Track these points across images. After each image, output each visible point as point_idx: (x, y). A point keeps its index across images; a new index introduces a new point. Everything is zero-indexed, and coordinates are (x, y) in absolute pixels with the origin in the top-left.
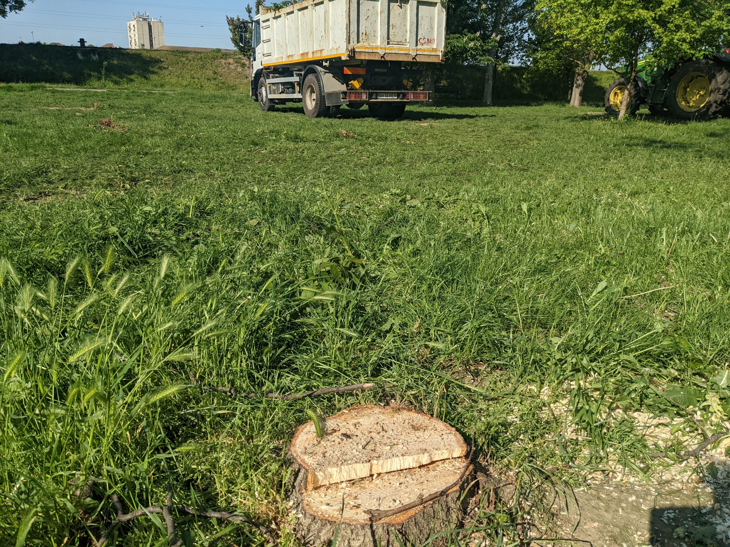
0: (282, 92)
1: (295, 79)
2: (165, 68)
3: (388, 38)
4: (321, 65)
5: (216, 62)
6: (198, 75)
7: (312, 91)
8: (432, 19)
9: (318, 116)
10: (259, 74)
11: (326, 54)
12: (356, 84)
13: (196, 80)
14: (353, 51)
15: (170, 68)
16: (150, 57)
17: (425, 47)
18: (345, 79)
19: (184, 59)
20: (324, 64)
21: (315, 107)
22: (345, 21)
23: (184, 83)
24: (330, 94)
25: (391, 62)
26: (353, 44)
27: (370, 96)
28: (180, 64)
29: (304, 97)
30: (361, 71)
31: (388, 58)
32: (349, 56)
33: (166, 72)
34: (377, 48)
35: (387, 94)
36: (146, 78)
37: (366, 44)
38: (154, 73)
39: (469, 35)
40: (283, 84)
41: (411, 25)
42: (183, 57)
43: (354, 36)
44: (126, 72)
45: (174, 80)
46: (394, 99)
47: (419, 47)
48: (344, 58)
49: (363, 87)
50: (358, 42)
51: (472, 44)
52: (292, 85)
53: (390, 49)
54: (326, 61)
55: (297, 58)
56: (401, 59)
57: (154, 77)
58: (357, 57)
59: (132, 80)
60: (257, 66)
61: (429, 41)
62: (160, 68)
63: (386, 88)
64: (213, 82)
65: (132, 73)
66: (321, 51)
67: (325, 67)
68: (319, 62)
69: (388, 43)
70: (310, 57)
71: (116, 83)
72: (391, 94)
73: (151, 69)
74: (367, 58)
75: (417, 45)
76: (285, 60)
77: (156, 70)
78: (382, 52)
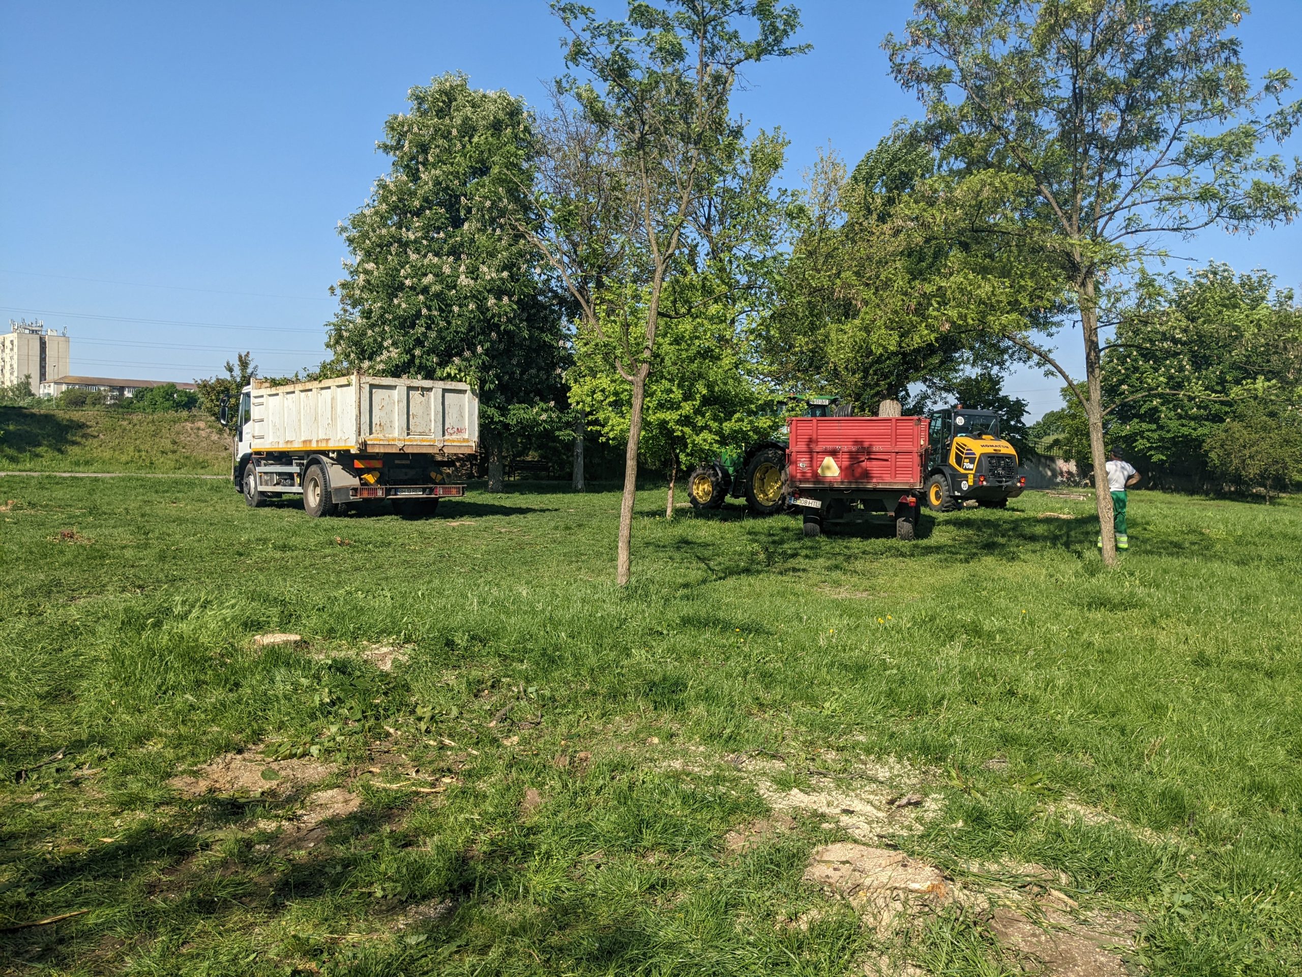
0: (278, 484)
1: (294, 469)
2: (95, 437)
3: (408, 428)
4: (327, 456)
5: (178, 427)
6: (147, 447)
7: (316, 485)
8: (461, 408)
9: (323, 514)
10: (246, 459)
11: (332, 445)
12: (370, 478)
13: (143, 453)
14: (365, 444)
15: (101, 436)
16: (71, 421)
17: (454, 437)
18: (358, 473)
19: (125, 423)
20: (331, 455)
21: (319, 505)
22: (354, 412)
23: (124, 458)
24: (338, 490)
25: (413, 454)
26: (365, 436)
27: (388, 492)
28: (119, 430)
29: (306, 491)
30: (377, 464)
31: (408, 450)
32: (360, 449)
33: (96, 442)
34: (394, 440)
35: (409, 490)
36: (60, 451)
37: (381, 436)
38: (74, 443)
39: (542, 404)
40: (279, 474)
41: (436, 415)
42: (124, 419)
43: (365, 428)
44: (29, 444)
45: (107, 455)
46: (420, 494)
47: (446, 437)
48: (353, 451)
49: (378, 481)
50: (371, 433)
51: (544, 416)
52: (291, 476)
53: (410, 440)
54: (333, 452)
55: (297, 446)
56: (424, 451)
57: (74, 450)
58: (370, 450)
59: (38, 456)
60: (243, 449)
61: (459, 431)
62: (85, 436)
63: (411, 482)
64: (170, 455)
65: (40, 445)
66: (327, 440)
67: (332, 458)
68: (325, 453)
69: (408, 434)
70: (314, 446)
71: (13, 459)
72: (415, 490)
73: (69, 437)
74: (382, 451)
75: (444, 435)
76: (282, 447)
77: (79, 439)
78: (400, 445)
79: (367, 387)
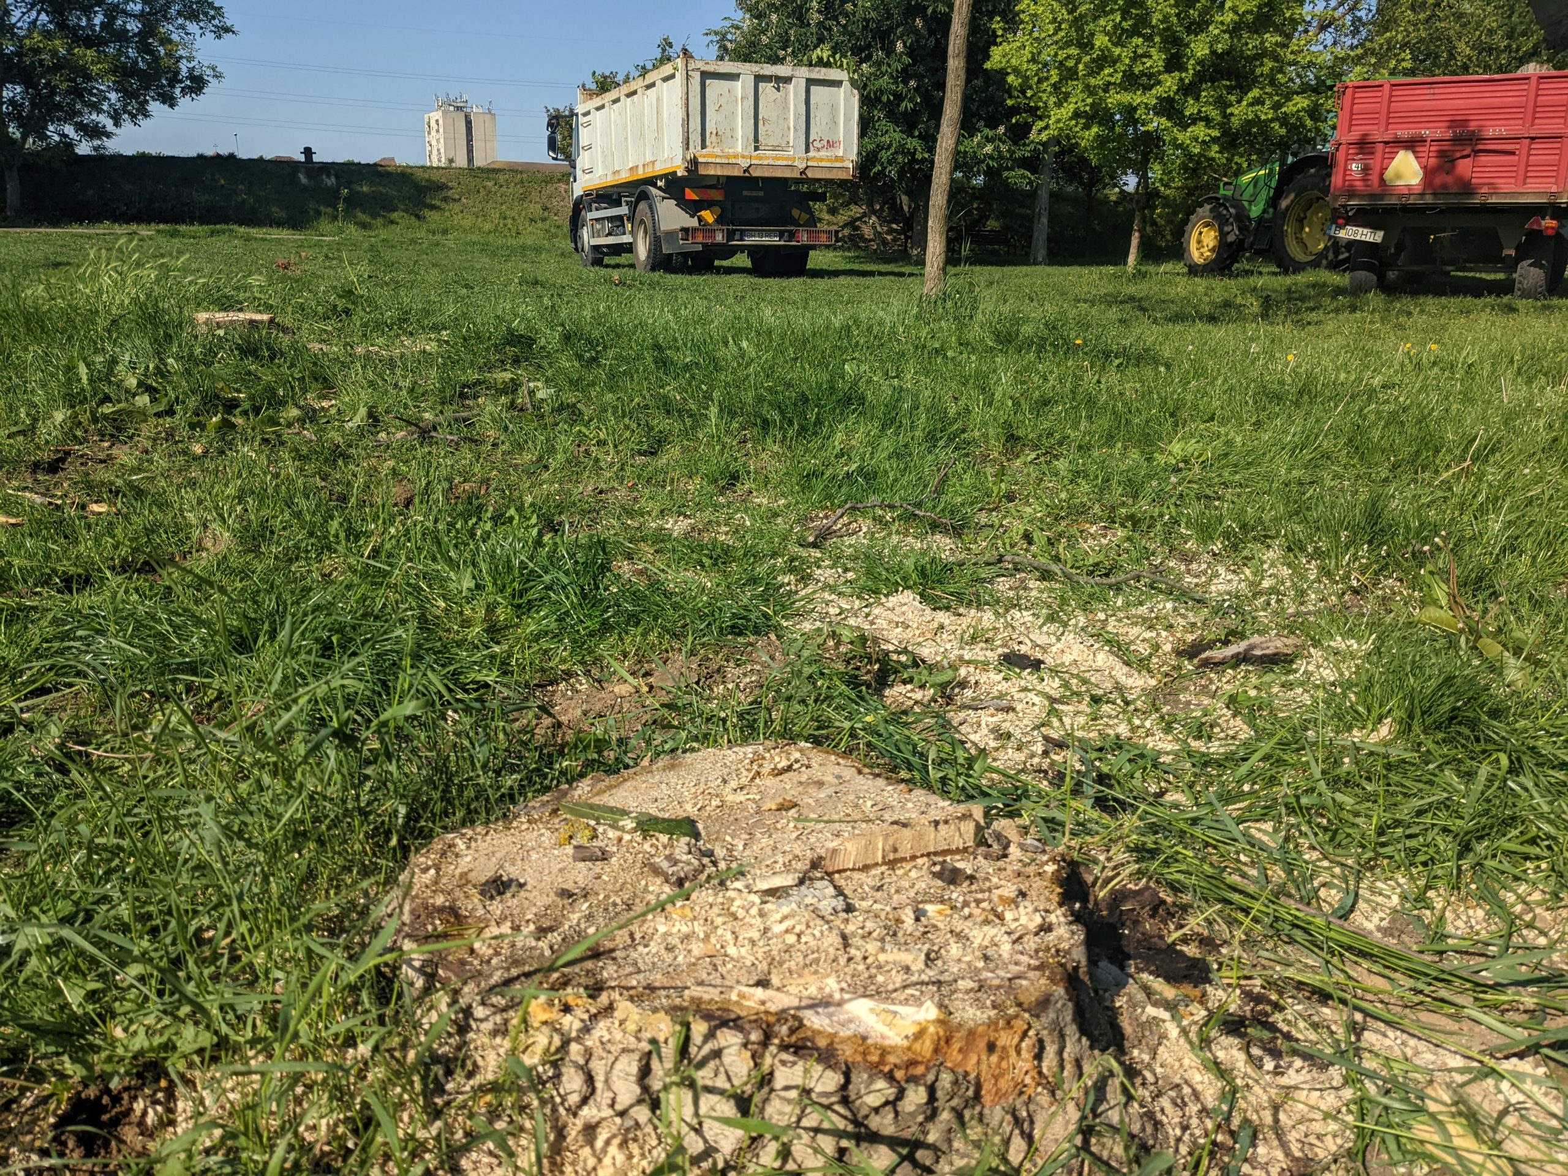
0: (609, 234)
1: (623, 210)
2: (454, 200)
3: (756, 140)
4: (655, 185)
5: (550, 188)
6: (514, 214)
7: (646, 232)
8: (834, 108)
9: (653, 269)
10: (579, 204)
11: (660, 168)
12: (708, 216)
13: (510, 221)
14: (694, 162)
15: (464, 200)
16: (429, 181)
17: (823, 153)
18: (693, 208)
19: (490, 184)
20: (659, 183)
21: (648, 257)
22: (680, 114)
23: (487, 227)
24: (670, 234)
25: (764, 179)
26: (695, 149)
27: (730, 235)
28: (483, 193)
29: (635, 239)
30: (716, 195)
31: (756, 173)
32: (687, 169)
33: (457, 207)
34: (735, 156)
35: (761, 233)
36: (418, 217)
37: (717, 151)
38: (433, 207)
39: (987, 131)
40: (610, 219)
41: (796, 119)
42: (488, 179)
43: (695, 138)
44: (383, 208)
45: (468, 222)
46: (775, 240)
47: (811, 154)
48: (680, 173)
49: (719, 220)
50: (704, 146)
51: (989, 149)
52: (620, 218)
53: (759, 158)
54: (661, 177)
55: (625, 177)
56: (779, 174)
57: (433, 216)
58: (702, 171)
59: (392, 222)
60: (578, 190)
61: (830, 144)
62: (445, 199)
63: (763, 222)
64: (540, 224)
65: (394, 210)
66: (654, 162)
67: (660, 188)
68: (651, 181)
69: (756, 149)
70: (641, 174)
71: (364, 226)
72: (769, 233)
73: (428, 201)
74: (719, 172)
75: (807, 150)
76: (610, 180)
77: (438, 203)
78: (744, 164)
79: (697, 76)
